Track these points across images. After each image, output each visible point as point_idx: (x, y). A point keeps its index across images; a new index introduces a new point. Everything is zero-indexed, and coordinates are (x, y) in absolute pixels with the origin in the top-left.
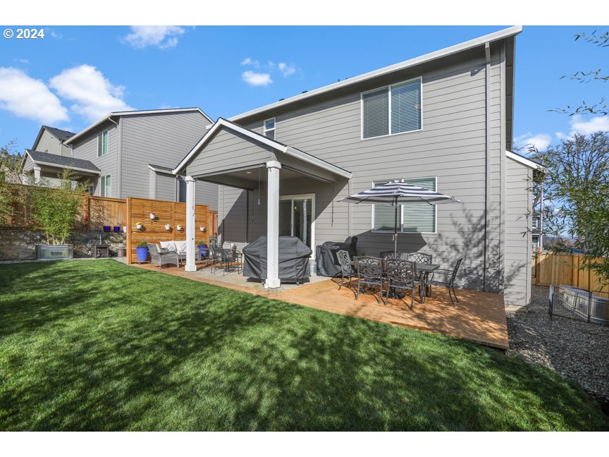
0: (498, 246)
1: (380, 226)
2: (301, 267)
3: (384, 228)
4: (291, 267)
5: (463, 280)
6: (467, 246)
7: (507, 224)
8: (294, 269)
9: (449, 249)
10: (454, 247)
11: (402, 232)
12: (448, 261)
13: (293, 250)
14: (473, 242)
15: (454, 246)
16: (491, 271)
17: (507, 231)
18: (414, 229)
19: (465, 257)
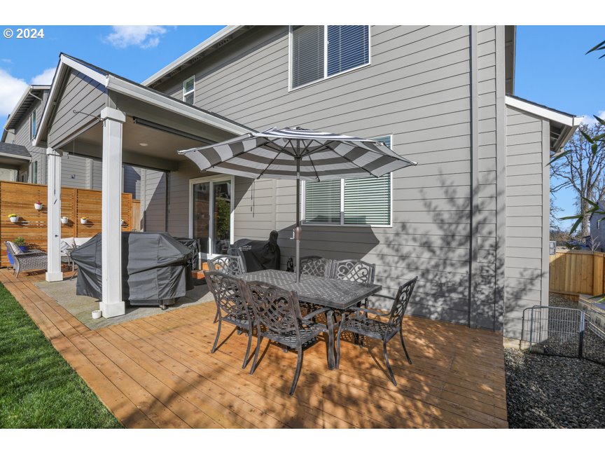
0: (496, 247)
1: (314, 215)
2: (166, 282)
3: (321, 219)
4: (149, 281)
5: (440, 302)
6: (448, 244)
7: (507, 212)
8: (153, 285)
9: (419, 249)
10: (427, 245)
11: (342, 224)
12: (417, 269)
13: (153, 253)
14: (457, 238)
15: (426, 243)
16: (486, 290)
17: (508, 222)
18: (362, 220)
19: (445, 263)
